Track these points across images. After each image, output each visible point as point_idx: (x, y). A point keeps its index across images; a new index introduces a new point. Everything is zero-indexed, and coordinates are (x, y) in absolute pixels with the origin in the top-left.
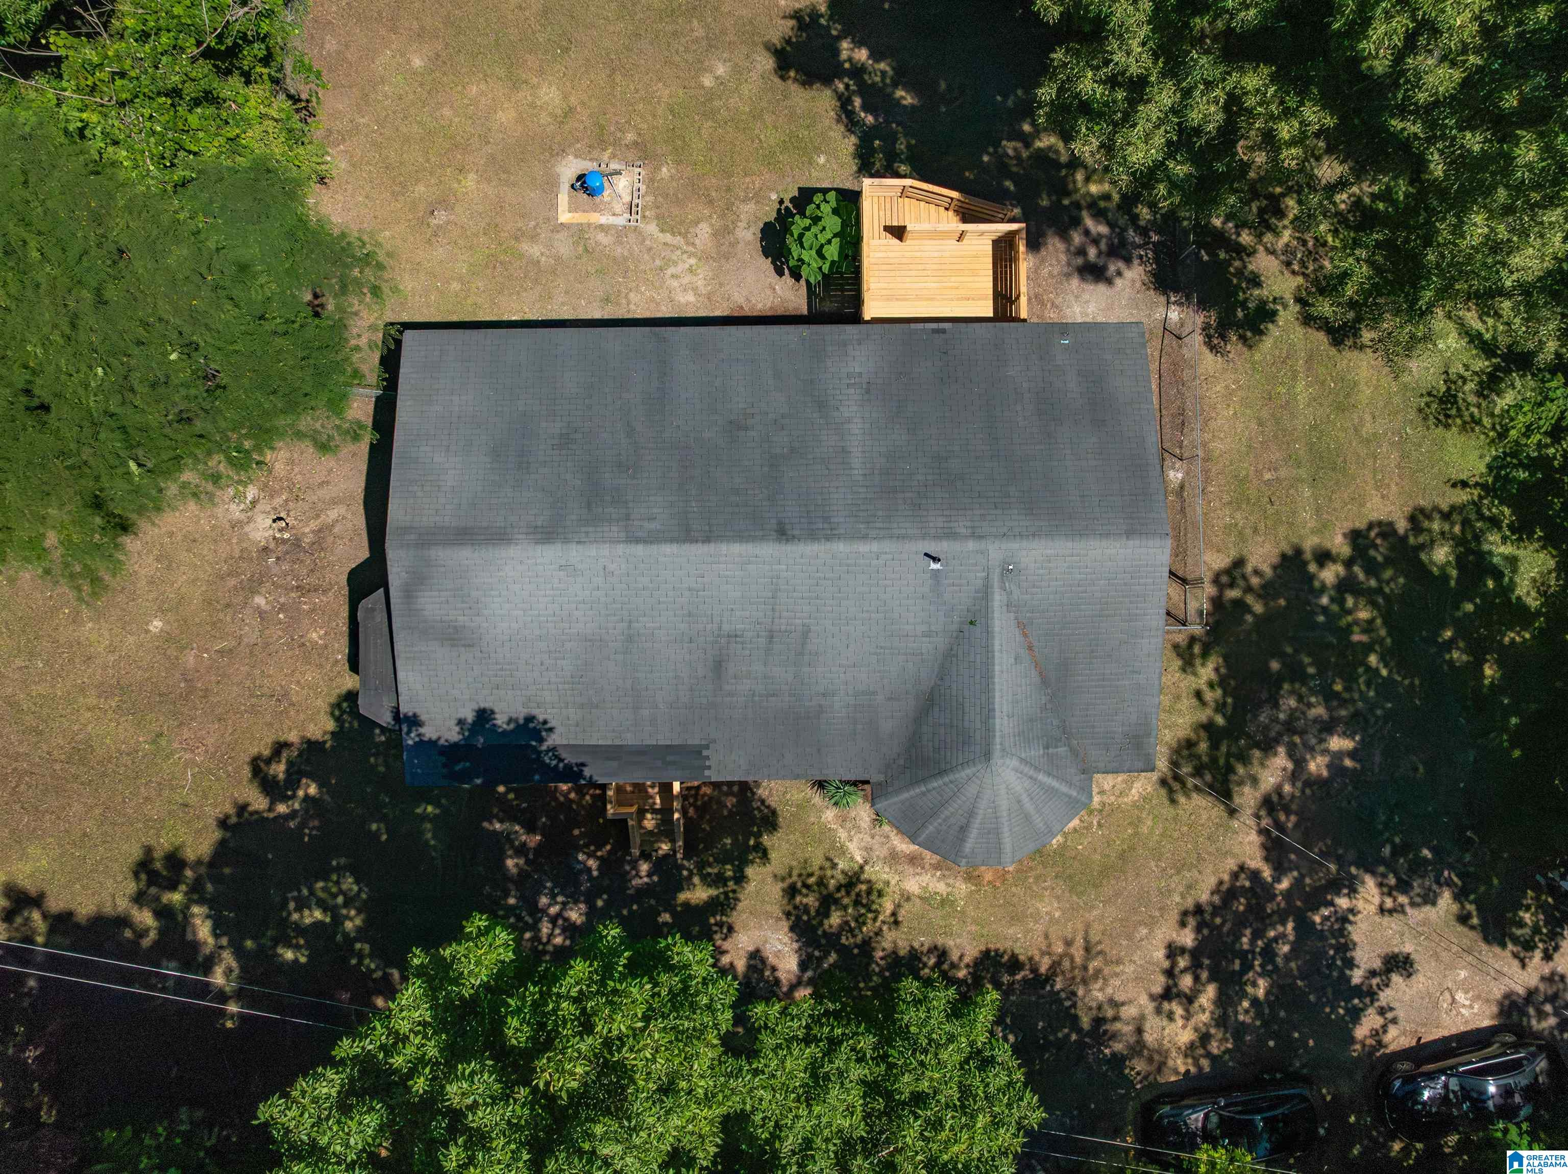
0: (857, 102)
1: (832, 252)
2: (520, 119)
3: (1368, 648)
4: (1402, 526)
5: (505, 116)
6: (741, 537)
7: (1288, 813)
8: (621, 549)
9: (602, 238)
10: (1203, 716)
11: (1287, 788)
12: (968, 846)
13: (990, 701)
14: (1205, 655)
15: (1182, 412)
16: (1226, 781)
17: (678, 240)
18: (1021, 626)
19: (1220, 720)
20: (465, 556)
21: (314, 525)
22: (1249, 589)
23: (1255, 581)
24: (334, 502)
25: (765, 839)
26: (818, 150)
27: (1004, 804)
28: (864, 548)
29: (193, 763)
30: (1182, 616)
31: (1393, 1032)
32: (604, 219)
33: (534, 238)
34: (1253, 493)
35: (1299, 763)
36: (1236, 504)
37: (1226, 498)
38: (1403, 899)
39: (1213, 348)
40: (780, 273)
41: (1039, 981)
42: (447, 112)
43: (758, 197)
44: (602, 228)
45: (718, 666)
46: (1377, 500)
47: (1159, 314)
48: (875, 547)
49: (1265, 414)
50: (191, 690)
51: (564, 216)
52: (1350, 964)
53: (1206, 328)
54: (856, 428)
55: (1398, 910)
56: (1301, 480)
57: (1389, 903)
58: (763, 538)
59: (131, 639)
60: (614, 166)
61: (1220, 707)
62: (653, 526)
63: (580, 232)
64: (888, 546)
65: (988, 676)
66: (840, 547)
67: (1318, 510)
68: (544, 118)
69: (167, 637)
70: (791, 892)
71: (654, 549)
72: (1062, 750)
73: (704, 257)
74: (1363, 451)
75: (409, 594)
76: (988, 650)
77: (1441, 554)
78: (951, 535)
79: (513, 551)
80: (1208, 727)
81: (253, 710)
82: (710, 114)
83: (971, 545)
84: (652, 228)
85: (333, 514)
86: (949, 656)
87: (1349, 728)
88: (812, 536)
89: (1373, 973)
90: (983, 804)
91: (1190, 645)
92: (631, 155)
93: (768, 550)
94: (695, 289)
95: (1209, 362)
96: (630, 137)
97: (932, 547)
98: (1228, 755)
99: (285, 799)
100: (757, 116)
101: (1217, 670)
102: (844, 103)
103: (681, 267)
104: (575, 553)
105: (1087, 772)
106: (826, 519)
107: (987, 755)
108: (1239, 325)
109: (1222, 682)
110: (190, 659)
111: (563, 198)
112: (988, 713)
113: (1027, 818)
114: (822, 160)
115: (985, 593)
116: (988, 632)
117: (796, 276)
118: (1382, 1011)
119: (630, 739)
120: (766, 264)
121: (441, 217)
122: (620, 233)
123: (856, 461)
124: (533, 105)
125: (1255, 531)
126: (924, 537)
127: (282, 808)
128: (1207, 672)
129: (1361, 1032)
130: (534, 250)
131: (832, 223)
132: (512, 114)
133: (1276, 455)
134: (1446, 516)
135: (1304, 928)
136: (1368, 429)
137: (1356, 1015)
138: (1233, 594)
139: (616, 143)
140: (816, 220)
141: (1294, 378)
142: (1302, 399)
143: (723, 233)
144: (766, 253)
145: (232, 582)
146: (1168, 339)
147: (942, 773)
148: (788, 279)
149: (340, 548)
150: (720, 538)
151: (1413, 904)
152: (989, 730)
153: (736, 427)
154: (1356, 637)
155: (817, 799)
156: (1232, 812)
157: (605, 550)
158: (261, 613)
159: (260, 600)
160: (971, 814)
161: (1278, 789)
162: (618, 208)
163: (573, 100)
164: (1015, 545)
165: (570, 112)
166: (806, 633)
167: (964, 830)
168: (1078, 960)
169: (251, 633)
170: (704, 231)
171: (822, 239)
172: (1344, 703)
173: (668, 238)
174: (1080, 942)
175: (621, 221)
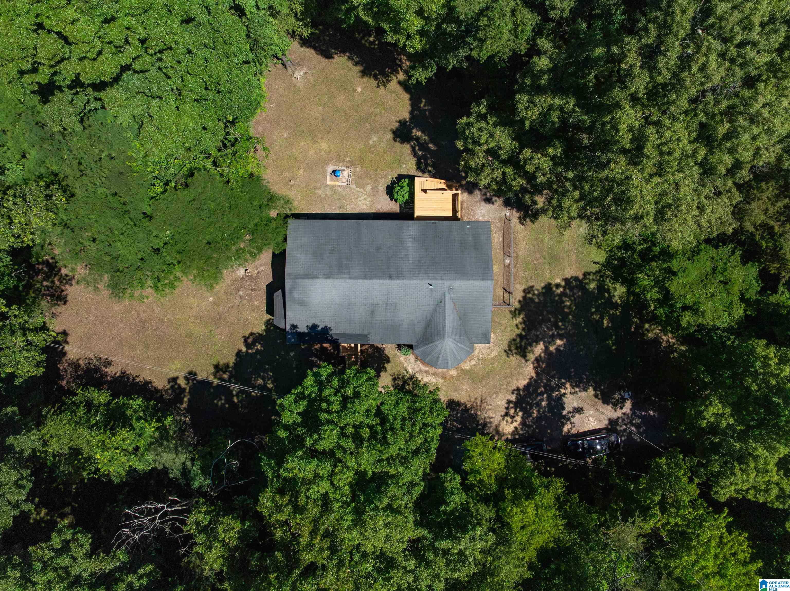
0: (417, 148)
1: (406, 196)
2: (316, 153)
3: (569, 314)
4: (581, 277)
5: (311, 152)
6: (380, 278)
7: (543, 363)
8: (347, 280)
9: (339, 189)
10: (518, 332)
11: (543, 355)
12: (439, 363)
13: (445, 323)
14: (519, 314)
15: (510, 242)
16: (525, 352)
17: (361, 190)
18: (454, 304)
19: (523, 333)
20: (306, 281)
21: (256, 271)
22: (534, 294)
23: (536, 292)
24: (262, 265)
25: (386, 365)
26: (403, 163)
27: (448, 351)
28: (412, 282)
29: (221, 338)
30: (508, 303)
31: (574, 429)
32: (340, 184)
33: (319, 188)
34: (531, 267)
35: (547, 348)
36: (525, 270)
37: (522, 268)
38: (577, 390)
39: (521, 223)
40: (391, 200)
41: (466, 410)
42: (294, 151)
43: (385, 177)
44: (339, 186)
45: (373, 312)
46: (568, 269)
47: (503, 213)
48: (415, 281)
49: (535, 243)
50: (220, 318)
51: (328, 183)
52: (564, 408)
53: (519, 217)
54: (411, 249)
55: (576, 393)
56: (545, 263)
57: (573, 391)
58: (386, 279)
59: (204, 303)
60: (343, 168)
61: (523, 329)
62: (356, 274)
63: (333, 187)
64: (418, 281)
65: (444, 317)
66: (405, 281)
67: (550, 272)
68: (323, 153)
69: (214, 303)
70: (394, 379)
71: (355, 281)
72: (464, 337)
73: (369, 195)
74: (565, 255)
75: (291, 292)
76: (445, 309)
77: (592, 286)
78: (435, 279)
79: (318, 281)
80: (520, 336)
81: (238, 324)
82: (371, 152)
83: (440, 282)
84: (354, 186)
85: (261, 268)
86: (435, 311)
87: (561, 337)
88: (398, 278)
89: (569, 412)
90: (443, 351)
91: (515, 311)
92: (348, 164)
93: (387, 282)
94: (366, 205)
95: (519, 227)
96: (348, 159)
97: (430, 282)
98: (525, 344)
99: (251, 349)
100: (385, 153)
101: (523, 318)
102: (413, 149)
103: (363, 198)
104: (336, 282)
105: (472, 343)
106: (402, 274)
107: (444, 337)
108: (529, 216)
109: (524, 322)
110: (221, 309)
111: (328, 177)
112: (444, 327)
113: (455, 355)
114: (404, 166)
115: (444, 294)
116: (445, 304)
117: (396, 201)
118: (571, 423)
119: (348, 332)
120: (387, 197)
121: (293, 182)
122: (345, 188)
123: (411, 259)
124: (319, 149)
125: (531, 278)
126: (428, 279)
127: (250, 351)
128: (519, 319)
129: (565, 429)
130: (319, 192)
131: (406, 189)
132: (313, 152)
133: (538, 256)
134: (594, 274)
135: (550, 398)
136: (566, 248)
137: (563, 425)
138: (530, 295)
139: (344, 161)
140: (402, 187)
141: (544, 233)
142: (546, 240)
143: (375, 188)
144: (387, 194)
145: (232, 287)
146: (506, 221)
147: (432, 342)
148: (393, 202)
149: (264, 278)
150: (374, 279)
151: (580, 391)
152: (444, 330)
153: (378, 249)
154: (566, 310)
155: (399, 353)
156: (526, 361)
157: (343, 281)
158: (241, 296)
159: (241, 293)
160: (440, 354)
161: (540, 356)
162: (344, 180)
163: (331, 148)
164: (452, 282)
165: (330, 151)
166: (396, 304)
167: (438, 358)
168: (479, 404)
169: (237, 302)
170: (369, 187)
171: (404, 193)
172: (562, 329)
173: (358, 189)
174: (479, 399)
175: (345, 184)
